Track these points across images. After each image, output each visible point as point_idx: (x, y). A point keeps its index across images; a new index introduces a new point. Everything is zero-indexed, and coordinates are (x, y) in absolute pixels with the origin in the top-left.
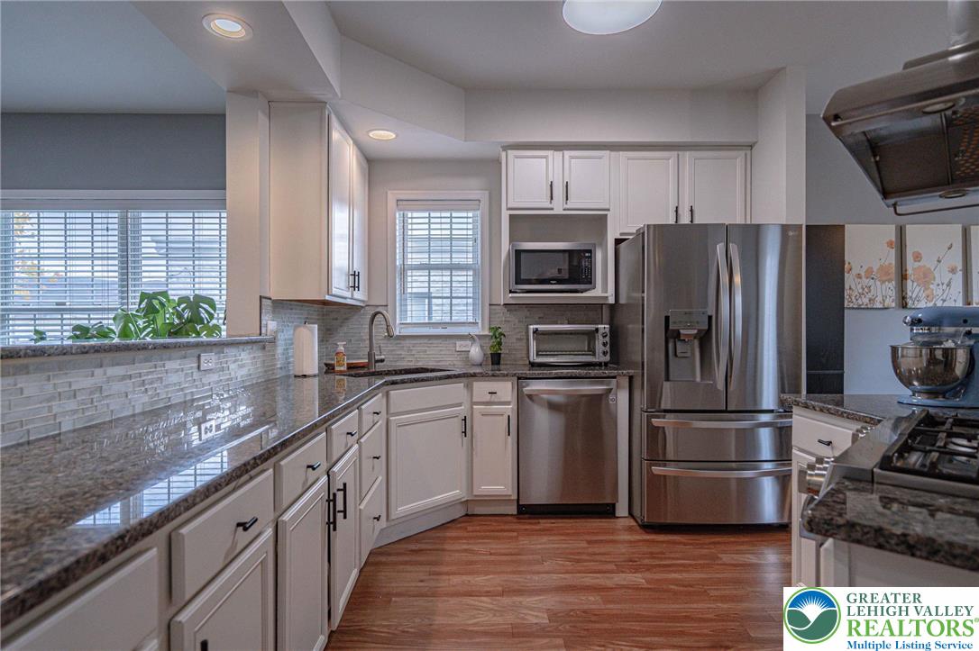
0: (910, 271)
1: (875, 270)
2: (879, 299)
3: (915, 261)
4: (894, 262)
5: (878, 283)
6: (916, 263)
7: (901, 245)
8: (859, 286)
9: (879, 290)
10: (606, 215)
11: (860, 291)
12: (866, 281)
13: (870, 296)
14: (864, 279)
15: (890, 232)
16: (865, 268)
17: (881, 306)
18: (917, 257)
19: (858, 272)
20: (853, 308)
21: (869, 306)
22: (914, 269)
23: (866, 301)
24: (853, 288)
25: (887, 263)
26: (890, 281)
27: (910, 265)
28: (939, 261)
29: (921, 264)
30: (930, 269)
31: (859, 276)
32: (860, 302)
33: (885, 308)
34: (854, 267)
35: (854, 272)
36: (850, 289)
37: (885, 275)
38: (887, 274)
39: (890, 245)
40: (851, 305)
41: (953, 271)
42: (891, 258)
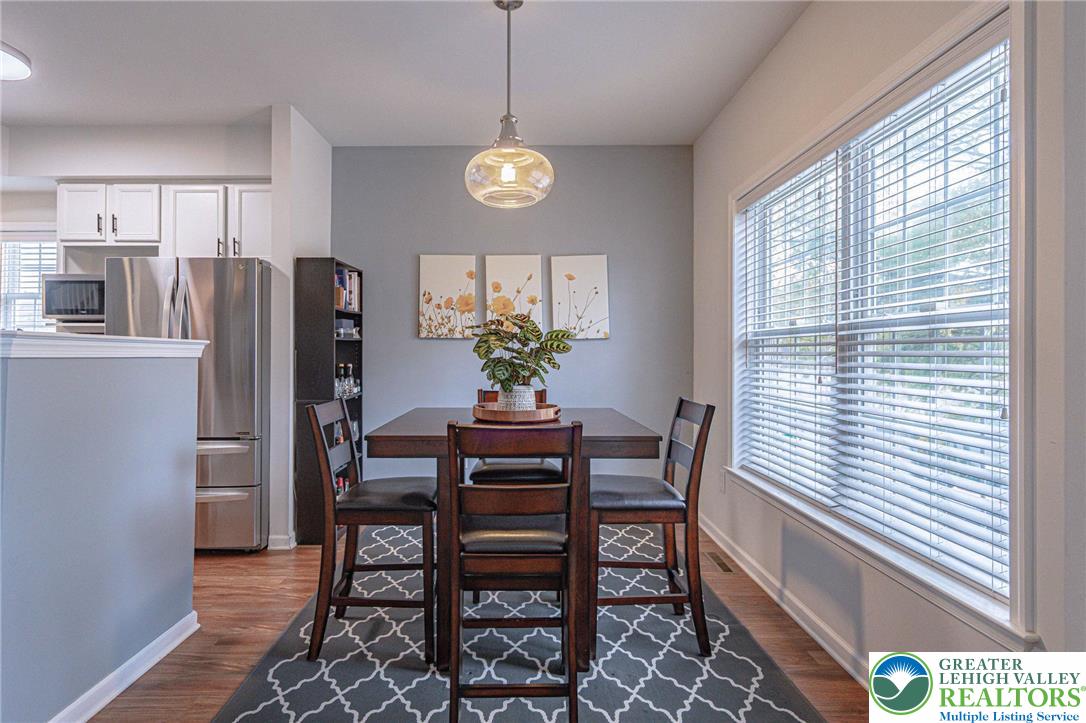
0: (489, 302)
1: (455, 300)
2: (459, 329)
3: (495, 291)
4: (474, 294)
5: (458, 313)
6: (496, 294)
7: (481, 275)
8: (439, 317)
9: (459, 322)
10: (158, 247)
11: (440, 321)
12: (445, 312)
13: (449, 326)
14: (443, 309)
15: (470, 263)
16: (444, 300)
17: (460, 336)
18: (497, 288)
19: (438, 302)
20: (432, 338)
21: (449, 336)
22: (493, 300)
23: (445, 331)
24: (433, 318)
25: (467, 293)
26: (469, 311)
27: (491, 295)
28: (519, 292)
29: (500, 294)
30: (509, 299)
31: (439, 306)
32: (440, 332)
33: (464, 339)
34: (434, 297)
35: (434, 302)
36: (430, 319)
37: (465, 305)
38: (467, 304)
39: (470, 275)
40: (431, 335)
41: (533, 301)
42: (471, 288)
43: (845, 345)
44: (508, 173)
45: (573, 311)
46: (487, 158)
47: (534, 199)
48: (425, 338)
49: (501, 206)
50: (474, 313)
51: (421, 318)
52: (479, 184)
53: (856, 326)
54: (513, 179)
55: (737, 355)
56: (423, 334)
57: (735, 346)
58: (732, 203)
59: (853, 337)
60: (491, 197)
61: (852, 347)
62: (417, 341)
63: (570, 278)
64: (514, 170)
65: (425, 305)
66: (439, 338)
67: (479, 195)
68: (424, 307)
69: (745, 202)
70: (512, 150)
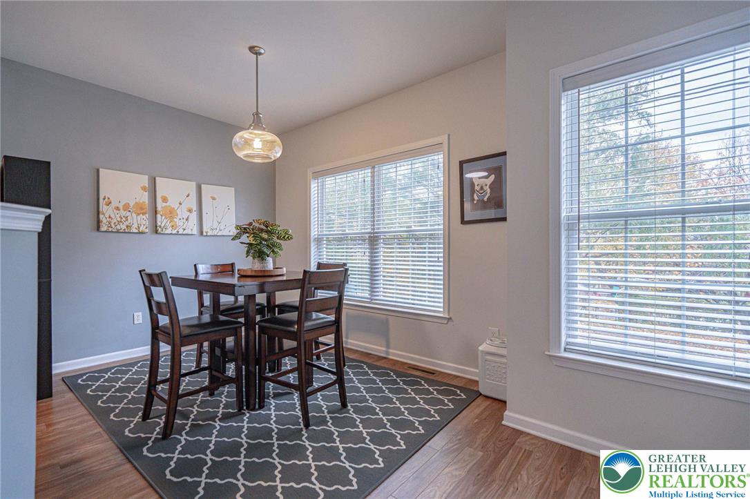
0: (159, 209)
1: (131, 205)
2: (135, 226)
3: (163, 202)
4: (147, 202)
5: (134, 215)
6: (164, 204)
7: (152, 190)
8: (118, 216)
9: (135, 220)
11: (119, 219)
12: (123, 213)
13: (127, 223)
14: (122, 210)
15: (144, 180)
16: (122, 204)
17: (137, 231)
18: (165, 200)
19: (117, 205)
20: (112, 232)
21: (126, 231)
22: (162, 207)
23: (123, 227)
24: (112, 216)
25: (141, 201)
26: (144, 214)
27: (160, 204)
28: (180, 204)
29: (168, 204)
30: (174, 208)
31: (118, 209)
32: (118, 227)
33: (140, 233)
34: (112, 201)
35: (114, 204)
36: (110, 217)
37: (140, 209)
38: (142, 209)
39: (144, 189)
40: (110, 230)
41: (190, 211)
42: (145, 198)
43: (373, 240)
44: (257, 144)
45: (215, 218)
46: (245, 134)
47: (271, 158)
48: (106, 232)
49: (254, 161)
50: (147, 215)
51: (101, 216)
52: (240, 149)
53: (376, 233)
54: (260, 147)
55: (312, 244)
56: (104, 228)
57: (312, 240)
58: (310, 174)
59: (377, 237)
60: (247, 156)
61: (377, 241)
62: (98, 234)
63: (214, 199)
64: (261, 143)
65: (105, 206)
66: (118, 232)
67: (241, 154)
68: (103, 207)
69: (318, 175)
70: (260, 132)
